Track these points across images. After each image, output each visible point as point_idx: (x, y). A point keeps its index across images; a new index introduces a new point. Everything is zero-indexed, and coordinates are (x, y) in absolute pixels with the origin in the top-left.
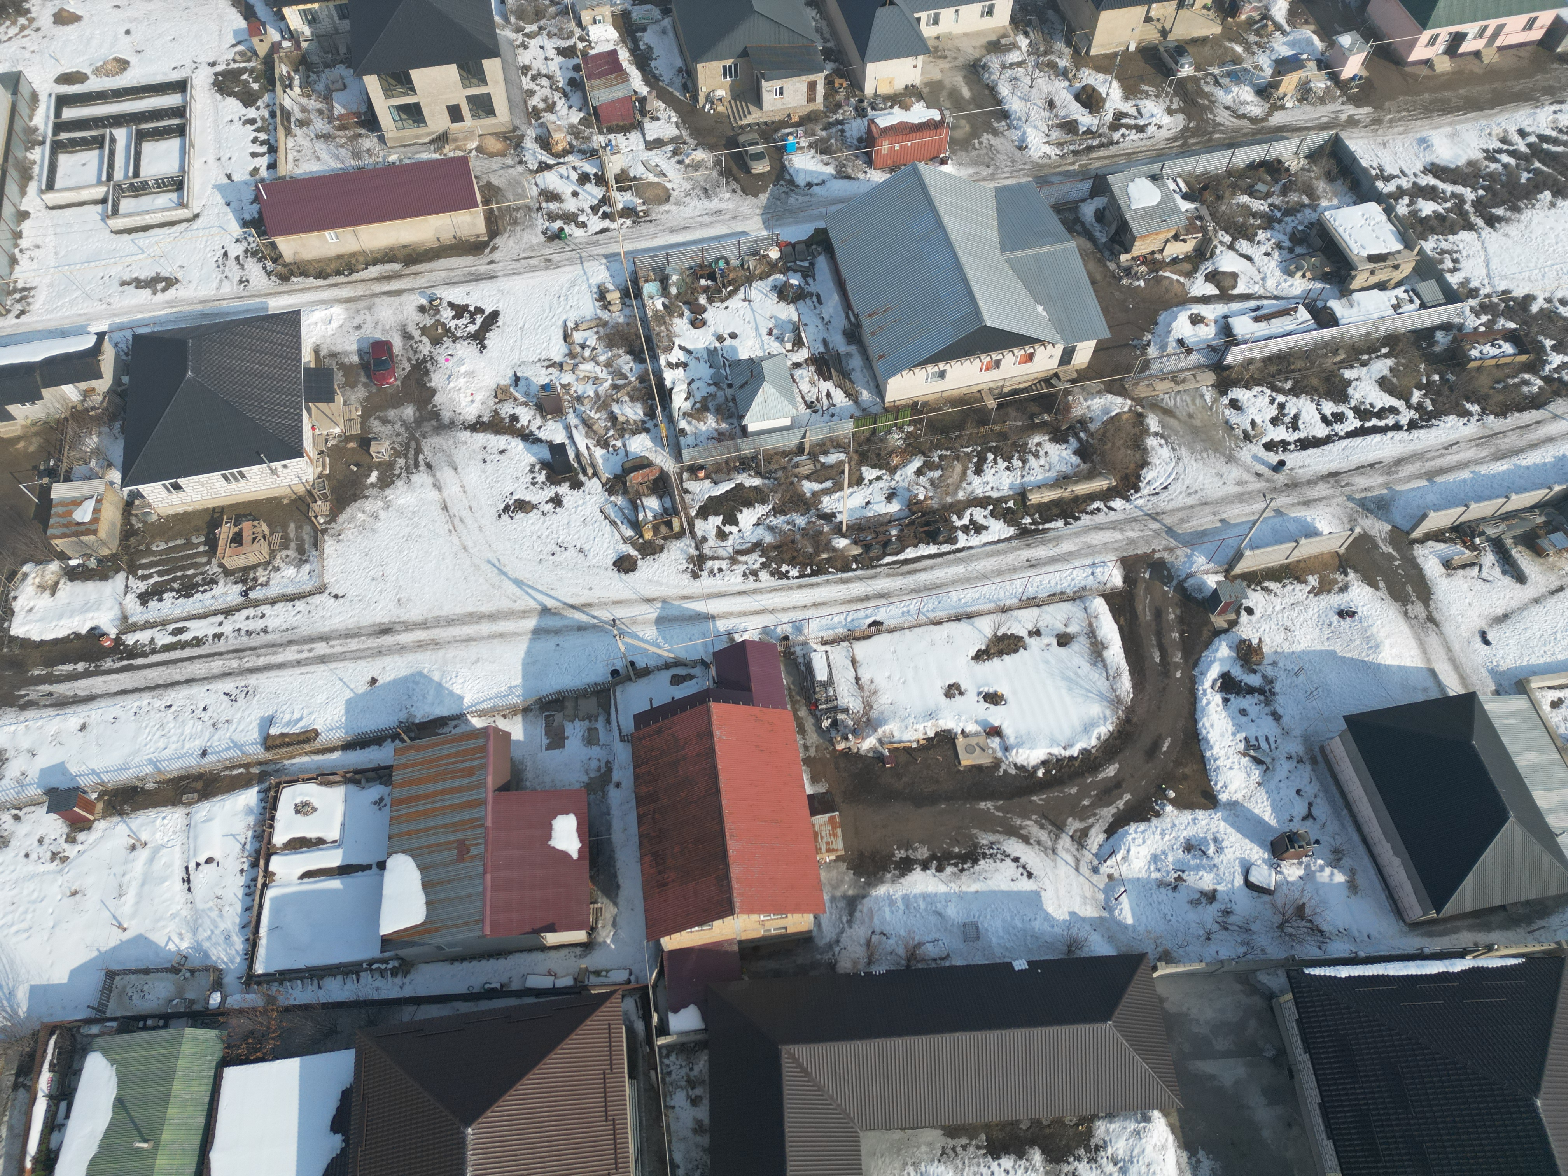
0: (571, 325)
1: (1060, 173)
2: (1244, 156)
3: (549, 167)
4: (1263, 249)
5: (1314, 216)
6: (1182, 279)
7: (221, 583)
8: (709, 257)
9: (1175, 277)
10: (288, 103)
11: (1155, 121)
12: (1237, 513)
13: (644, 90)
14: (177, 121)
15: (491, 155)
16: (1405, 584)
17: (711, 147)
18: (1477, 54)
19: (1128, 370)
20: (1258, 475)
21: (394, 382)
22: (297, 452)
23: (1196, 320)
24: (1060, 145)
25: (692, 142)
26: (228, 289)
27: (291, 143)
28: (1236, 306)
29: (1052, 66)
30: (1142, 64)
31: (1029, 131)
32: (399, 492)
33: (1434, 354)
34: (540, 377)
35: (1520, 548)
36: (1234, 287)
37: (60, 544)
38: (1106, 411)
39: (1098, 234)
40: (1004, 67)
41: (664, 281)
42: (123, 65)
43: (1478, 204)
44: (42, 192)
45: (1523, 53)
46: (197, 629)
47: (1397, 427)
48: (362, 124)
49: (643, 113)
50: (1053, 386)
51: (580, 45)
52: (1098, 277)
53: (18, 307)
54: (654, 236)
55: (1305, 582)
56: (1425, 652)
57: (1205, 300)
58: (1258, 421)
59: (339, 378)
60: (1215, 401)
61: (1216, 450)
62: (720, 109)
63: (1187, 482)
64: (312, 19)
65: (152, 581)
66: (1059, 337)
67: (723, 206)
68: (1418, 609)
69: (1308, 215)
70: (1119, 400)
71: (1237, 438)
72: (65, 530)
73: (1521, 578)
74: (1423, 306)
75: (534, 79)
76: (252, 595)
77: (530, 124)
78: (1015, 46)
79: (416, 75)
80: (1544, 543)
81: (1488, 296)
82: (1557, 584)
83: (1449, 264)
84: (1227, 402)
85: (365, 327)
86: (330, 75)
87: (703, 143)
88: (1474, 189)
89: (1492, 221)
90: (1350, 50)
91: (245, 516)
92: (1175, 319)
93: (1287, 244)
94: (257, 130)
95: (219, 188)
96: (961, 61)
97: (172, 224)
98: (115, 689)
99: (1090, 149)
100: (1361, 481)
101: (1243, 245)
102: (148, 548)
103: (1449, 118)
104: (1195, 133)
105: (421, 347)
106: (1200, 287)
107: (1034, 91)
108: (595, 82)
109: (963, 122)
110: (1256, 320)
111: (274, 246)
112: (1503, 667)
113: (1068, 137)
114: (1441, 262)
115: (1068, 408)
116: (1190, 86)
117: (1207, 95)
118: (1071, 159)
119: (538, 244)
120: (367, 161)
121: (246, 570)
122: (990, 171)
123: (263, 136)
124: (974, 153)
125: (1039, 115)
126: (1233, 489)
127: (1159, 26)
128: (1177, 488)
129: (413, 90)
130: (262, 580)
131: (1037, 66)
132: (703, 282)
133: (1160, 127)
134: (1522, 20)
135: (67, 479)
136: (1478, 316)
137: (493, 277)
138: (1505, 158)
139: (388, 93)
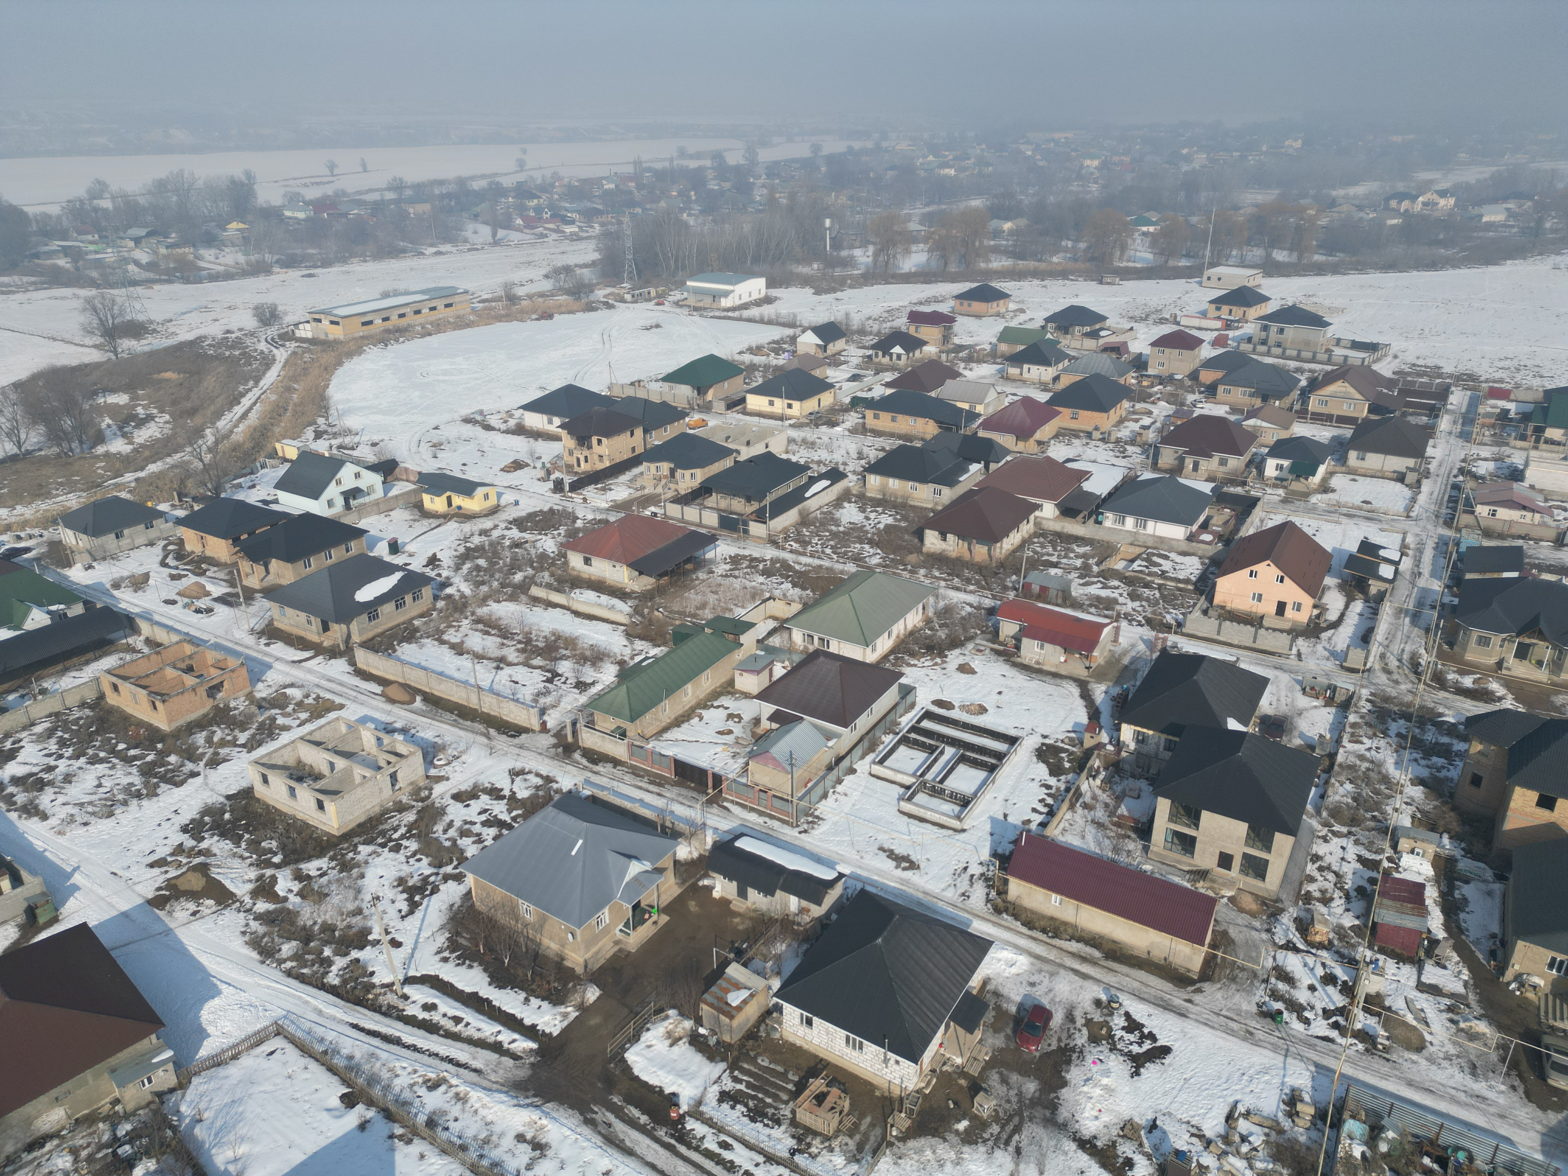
0: (1241, 1109)
3: (1296, 950)
7: (783, 1128)
8: (1446, 1138)
10: (1084, 787)
13: (1441, 934)
14: (993, 761)
15: (1241, 910)
17: (1500, 1027)
21: (1035, 1051)
22: (914, 1056)
25: (1478, 1010)
26: (951, 894)
27: (1068, 815)
32: (976, 1156)
34: (1181, 1140)
37: (705, 1010)
41: (1375, 1132)
42: (982, 710)
44: (874, 762)
46: (740, 1156)
48: (1135, 830)
49: (1429, 953)
51: (1386, 864)
53: (806, 826)
54: (1385, 1077)
59: (989, 1016)
62: (1530, 995)
64: (1141, 740)
65: (739, 1087)
67: (1491, 1095)
72: (715, 1002)
75: (1321, 869)
76: (799, 1159)
77: (1296, 904)
79: (1206, 816)
85: (1038, 987)
86: (1131, 783)
87: (1490, 1015)
91: (840, 1083)
94: (1048, 795)
95: (993, 820)
97: (942, 826)
98: (650, 1159)
102: (755, 1057)
105: (1077, 1035)
108: (1386, 902)
111: (1006, 882)
119: (1247, 1012)
120: (1123, 859)
121: (810, 1131)
123: (1050, 801)
129: (1197, 826)
130: (814, 1150)
132: (1426, 1161)
135: (745, 965)
137: (1183, 1015)
139: (1173, 818)
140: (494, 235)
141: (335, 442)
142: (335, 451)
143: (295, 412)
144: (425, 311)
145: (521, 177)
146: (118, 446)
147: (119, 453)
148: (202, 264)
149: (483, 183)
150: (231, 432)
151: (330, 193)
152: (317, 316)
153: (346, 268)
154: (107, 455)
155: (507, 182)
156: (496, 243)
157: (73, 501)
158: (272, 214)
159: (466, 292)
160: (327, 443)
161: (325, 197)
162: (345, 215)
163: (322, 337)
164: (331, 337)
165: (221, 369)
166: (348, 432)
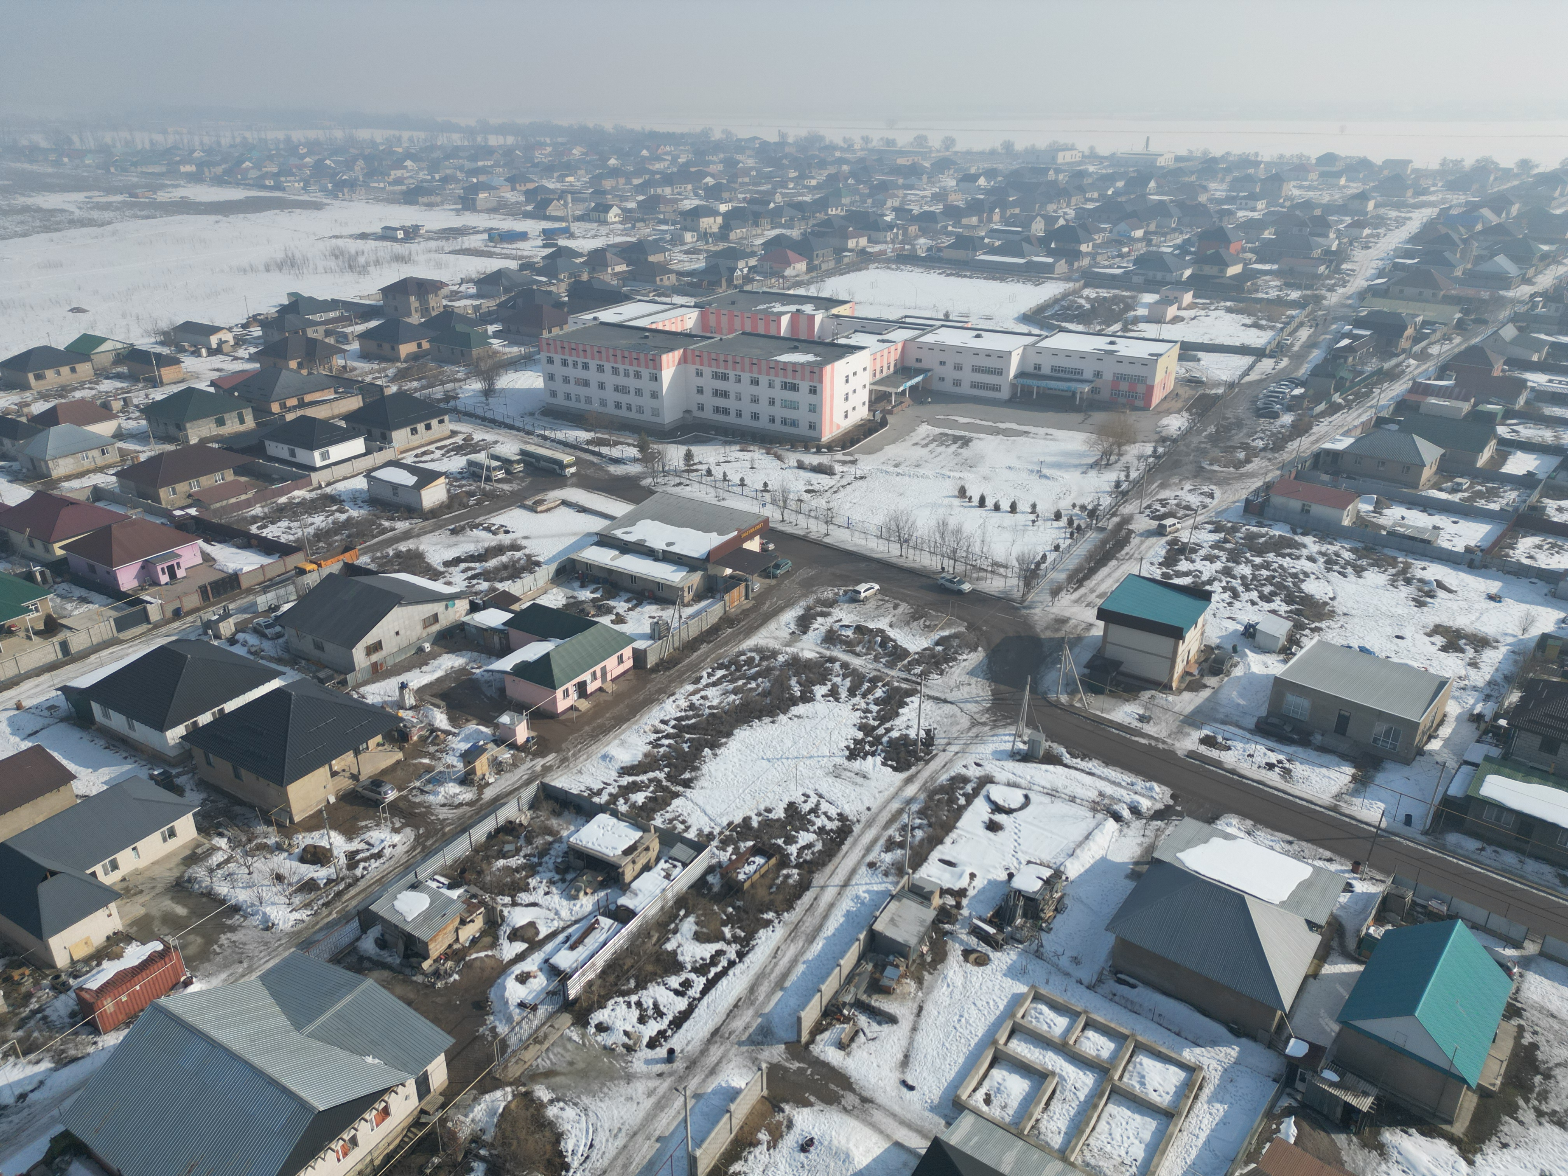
1: (321, 929)
2: (480, 832)
4: (541, 892)
5: (564, 847)
6: (490, 953)
9: (482, 954)
11: (386, 844)
12: (665, 1123)
16: (827, 1084)
18: (601, 689)
19: (490, 1059)
20: (660, 1075)
23: (523, 979)
24: (307, 906)
28: (549, 947)
29: (263, 847)
30: (349, 808)
31: (268, 910)
33: (716, 894)
35: (875, 997)
36: (537, 933)
38: (492, 1112)
39: (389, 960)
40: (211, 871)
43: (669, 777)
45: (628, 677)
47: (732, 964)
50: (426, 1124)
52: (412, 996)
55: (758, 1143)
56: (881, 1132)
57: (520, 957)
58: (629, 1028)
60: (583, 1036)
61: (612, 1079)
63: (606, 1127)
66: (404, 1074)
68: (850, 1099)
69: (558, 849)
70: (498, 1094)
71: (622, 1055)
73: (892, 1020)
74: (685, 865)
78: (215, 849)
80: (885, 982)
81: (721, 833)
82: (916, 1006)
83: (681, 827)
84: (593, 1030)
88: (661, 770)
89: (687, 784)
90: (513, 723)
92: (505, 988)
93: (557, 877)
96: (160, 887)
99: (339, 894)
100: (738, 1024)
101: (524, 897)
103: (612, 735)
104: (427, 835)
106: (510, 950)
107: (254, 875)
109: (191, 938)
110: (572, 948)
112: (936, 1101)
113: (312, 896)
114: (675, 828)
115: (453, 1135)
116: (401, 804)
117: (420, 804)
118: (325, 911)
122: (245, 965)
124: (218, 959)
125: (270, 892)
126: (648, 1104)
127: (347, 774)
128: (602, 1138)
131: (246, 854)
133: (394, 846)
134: (614, 659)
136: (725, 850)
138: (666, 742)
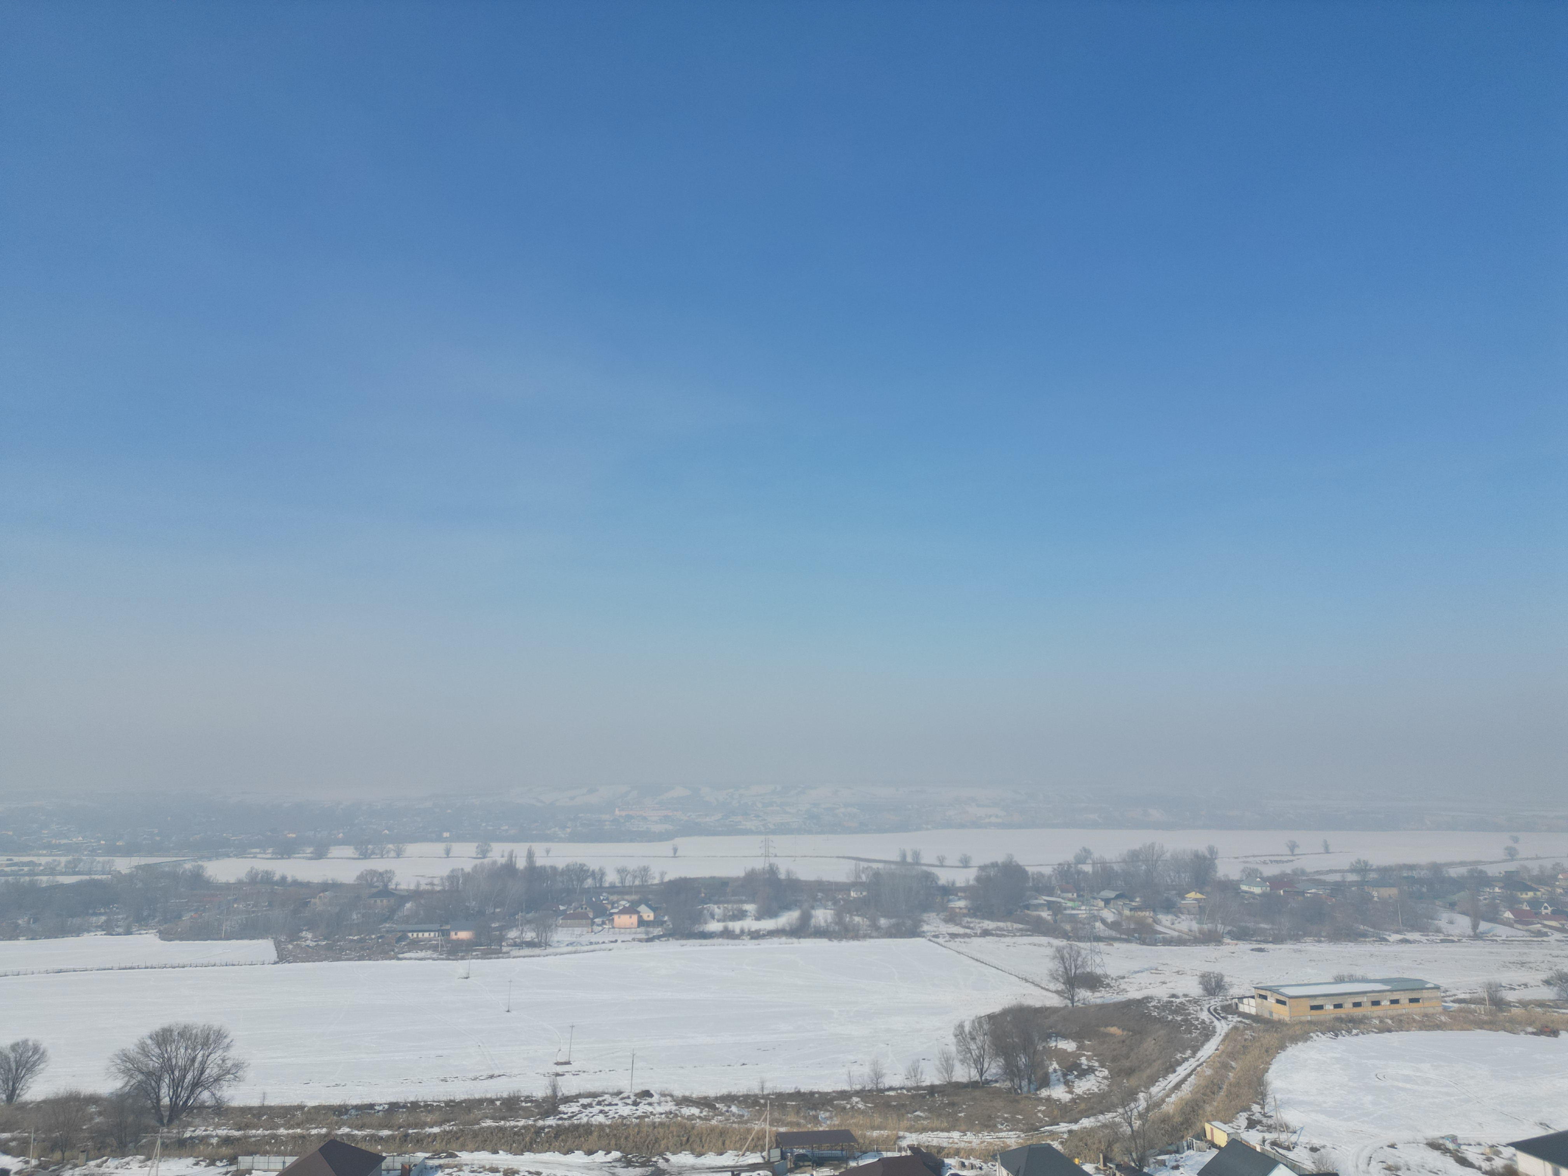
140: (1475, 927)
141: (1270, 1137)
142: (1268, 1147)
143: (1229, 1093)
144: (1385, 1003)
145: (1511, 867)
146: (1059, 1093)
147: (1059, 1100)
148: (1159, 928)
149: (1463, 871)
150: (1163, 1101)
151: (1289, 871)
152: (1263, 993)
153: (1298, 946)
154: (1049, 1099)
155: (1492, 871)
156: (1477, 936)
157: (1012, 1139)
158: (1229, 887)
159: (1437, 988)
160: (1260, 1136)
161: (1283, 875)
162: (1303, 893)
163: (1266, 1015)
164: (1276, 1017)
165: (1162, 1032)
166: (1284, 1127)
